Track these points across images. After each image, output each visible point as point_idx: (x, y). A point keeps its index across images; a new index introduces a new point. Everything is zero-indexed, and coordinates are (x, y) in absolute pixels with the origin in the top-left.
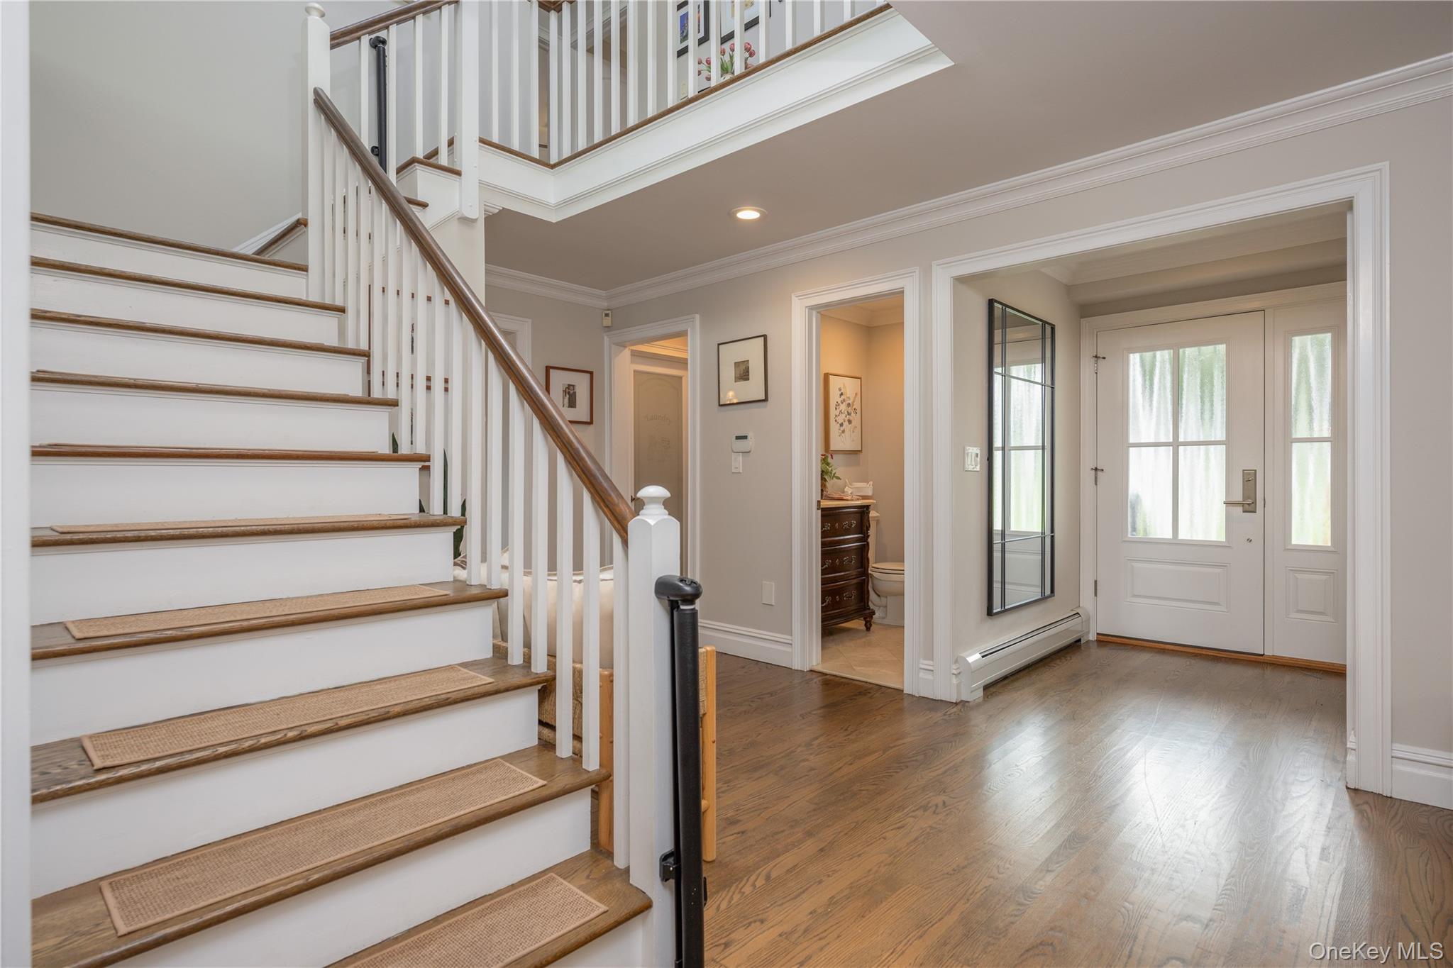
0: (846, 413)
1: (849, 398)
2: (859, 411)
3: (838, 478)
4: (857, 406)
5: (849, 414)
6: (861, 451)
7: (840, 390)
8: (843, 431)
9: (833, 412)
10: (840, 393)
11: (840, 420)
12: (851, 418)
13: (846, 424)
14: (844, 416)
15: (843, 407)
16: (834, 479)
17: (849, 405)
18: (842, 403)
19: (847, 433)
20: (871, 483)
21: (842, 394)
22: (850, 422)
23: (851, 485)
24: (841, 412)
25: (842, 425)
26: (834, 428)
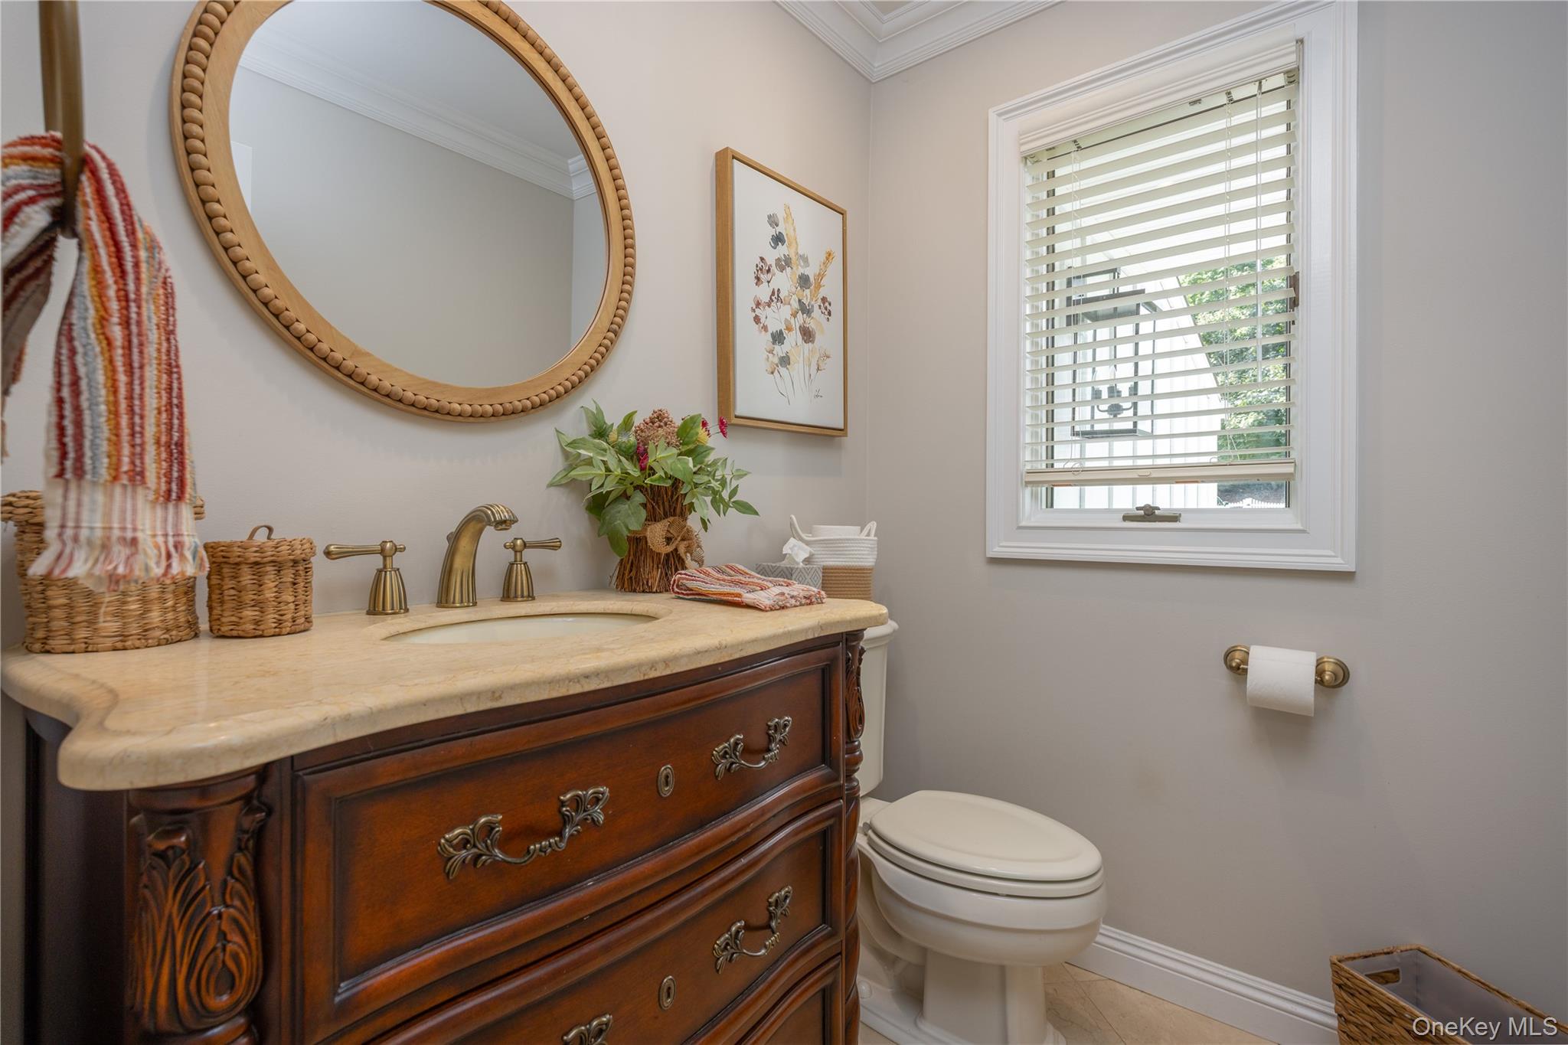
0: (796, 305)
1: (805, 259)
2: (837, 308)
3: (746, 508)
4: (832, 288)
5: (805, 310)
6: (843, 431)
7: (773, 221)
8: (785, 361)
9: (745, 291)
10: (772, 232)
11: (777, 318)
12: (811, 324)
13: (793, 338)
14: (785, 311)
15: (783, 281)
16: (732, 511)
17: (804, 281)
18: (782, 269)
19: (798, 367)
20: (873, 526)
21: (778, 239)
22: (807, 335)
23: (810, 531)
24: (776, 296)
25: (778, 338)
26: (750, 344)
